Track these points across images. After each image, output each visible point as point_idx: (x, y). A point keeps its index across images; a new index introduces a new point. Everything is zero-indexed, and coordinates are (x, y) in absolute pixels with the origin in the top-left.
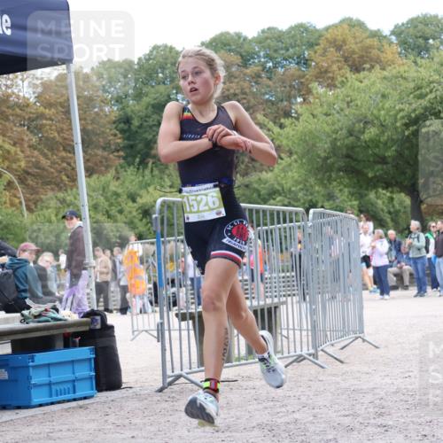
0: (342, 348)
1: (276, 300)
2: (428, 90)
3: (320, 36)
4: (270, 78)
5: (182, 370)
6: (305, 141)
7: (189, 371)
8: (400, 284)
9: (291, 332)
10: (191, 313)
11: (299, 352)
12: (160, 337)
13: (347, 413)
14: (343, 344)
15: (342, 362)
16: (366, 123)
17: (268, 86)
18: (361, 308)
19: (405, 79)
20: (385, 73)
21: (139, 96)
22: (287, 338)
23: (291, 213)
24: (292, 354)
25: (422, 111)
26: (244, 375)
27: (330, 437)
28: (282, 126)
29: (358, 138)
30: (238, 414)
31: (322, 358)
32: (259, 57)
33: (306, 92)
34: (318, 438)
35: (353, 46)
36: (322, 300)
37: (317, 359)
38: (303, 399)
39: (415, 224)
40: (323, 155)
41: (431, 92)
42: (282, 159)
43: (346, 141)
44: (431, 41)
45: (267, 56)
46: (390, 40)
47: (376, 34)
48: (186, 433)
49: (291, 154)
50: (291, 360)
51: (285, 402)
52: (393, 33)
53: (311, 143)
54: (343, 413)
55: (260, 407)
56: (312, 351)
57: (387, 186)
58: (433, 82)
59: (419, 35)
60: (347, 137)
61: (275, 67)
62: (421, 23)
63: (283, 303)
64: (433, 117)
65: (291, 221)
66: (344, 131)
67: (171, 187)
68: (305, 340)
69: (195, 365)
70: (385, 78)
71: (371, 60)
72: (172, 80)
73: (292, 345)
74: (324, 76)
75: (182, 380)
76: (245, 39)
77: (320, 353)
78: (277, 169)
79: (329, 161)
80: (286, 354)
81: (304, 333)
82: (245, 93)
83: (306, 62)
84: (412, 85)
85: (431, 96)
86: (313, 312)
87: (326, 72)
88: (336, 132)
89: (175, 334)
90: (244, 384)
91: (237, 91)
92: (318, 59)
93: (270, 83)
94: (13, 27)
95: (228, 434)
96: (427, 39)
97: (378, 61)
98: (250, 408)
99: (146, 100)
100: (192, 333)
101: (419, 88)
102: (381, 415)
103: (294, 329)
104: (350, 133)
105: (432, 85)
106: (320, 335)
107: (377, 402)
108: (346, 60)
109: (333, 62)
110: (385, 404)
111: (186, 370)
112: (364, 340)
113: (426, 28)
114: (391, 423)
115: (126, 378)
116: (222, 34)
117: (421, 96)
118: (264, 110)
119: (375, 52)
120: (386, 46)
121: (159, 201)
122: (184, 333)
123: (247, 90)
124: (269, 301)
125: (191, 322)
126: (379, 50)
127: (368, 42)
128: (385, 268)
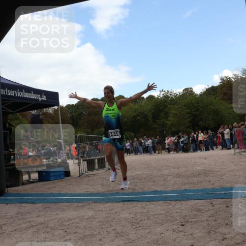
5: (83, 172)
7: (85, 172)
8: (132, 153)
10: (85, 160)
12: (79, 165)
20: (129, 107)
21: (75, 112)
25: (136, 115)
39: (135, 139)
57: (129, 131)
89: (82, 164)
94: (46, 98)
98: (98, 180)
99: (77, 113)
100: (86, 164)
105: (138, 110)
115: (71, 174)
117: (136, 112)
121: (78, 135)
125: (86, 162)
128: (129, 149)
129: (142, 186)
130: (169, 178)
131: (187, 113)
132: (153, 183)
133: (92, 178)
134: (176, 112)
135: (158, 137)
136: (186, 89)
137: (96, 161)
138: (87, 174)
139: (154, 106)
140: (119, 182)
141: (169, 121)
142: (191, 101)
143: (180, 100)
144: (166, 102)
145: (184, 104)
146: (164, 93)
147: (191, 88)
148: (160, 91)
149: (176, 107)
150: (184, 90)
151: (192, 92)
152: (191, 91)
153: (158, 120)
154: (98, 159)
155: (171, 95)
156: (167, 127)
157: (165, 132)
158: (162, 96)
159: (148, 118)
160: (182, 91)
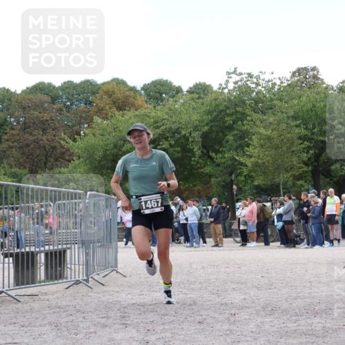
0: (104, 277)
1: (65, 246)
2: (161, 124)
3: (99, 88)
4: (68, 112)
5: (3, 288)
6: (88, 150)
7: (7, 288)
9: (73, 266)
10: (11, 253)
11: (77, 279)
13: (103, 316)
14: (104, 274)
15: (103, 285)
16: (125, 141)
17: (67, 117)
18: (117, 252)
19: (148, 116)
20: (137, 113)
22: (71, 269)
23: (76, 194)
24: (73, 279)
25: (158, 136)
26: (42, 291)
27: (92, 330)
28: (75, 140)
29: (120, 150)
30: (37, 316)
31: (91, 282)
32: (62, 98)
33: (90, 122)
34: (85, 331)
35: (119, 95)
36: (93, 247)
37: (88, 283)
38: (78, 307)
40: (98, 159)
41: (163, 125)
42: (74, 161)
43: (113, 152)
44: (164, 95)
45: (67, 98)
46: (140, 93)
47: (133, 89)
48: (3, 327)
49: (79, 158)
50: (72, 283)
51: (67, 309)
52: (143, 89)
53: (91, 152)
54: (101, 316)
55: (51, 311)
56: (85, 278)
58: (165, 119)
59: (157, 91)
60: (113, 149)
61: (71, 105)
62: (158, 84)
63: (69, 248)
64: (164, 140)
65: (80, 198)
66: (112, 145)
67: (4, 175)
68: (81, 271)
69: (12, 285)
70: (137, 116)
71: (129, 104)
72: (8, 110)
73: (73, 274)
74: (100, 112)
75: (3, 294)
76: (54, 87)
77: (90, 279)
78: (71, 166)
79: (102, 163)
80: (69, 280)
81: (81, 267)
82: (53, 120)
83: (91, 103)
84: (152, 120)
85: (163, 128)
86: (87, 254)
87: (102, 110)
88: (107, 145)
90: (42, 297)
91: (48, 119)
92: (98, 102)
93: (68, 115)
95: (29, 328)
96: (161, 94)
97: (133, 105)
100: (11, 265)
101: (156, 122)
102: (124, 317)
103: (75, 264)
104: (115, 146)
105: (164, 121)
106: (91, 268)
107: (122, 309)
108: (114, 103)
109: (107, 104)
110: (127, 311)
111: (6, 288)
112: (117, 272)
113: (161, 88)
114: (129, 322)
116: (40, 83)
117: (158, 127)
118: (64, 130)
119: (132, 100)
120: (138, 96)
122: (6, 265)
123: (54, 118)
124: (60, 247)
125: (11, 259)
126: (134, 98)
127: (127, 93)
129: (169, 335)
130: (243, 316)
131: (300, 138)
132: (198, 327)
133: (26, 307)
134: (269, 132)
135: (214, 200)
136: (300, 71)
137: (42, 258)
138: (13, 293)
139: (209, 113)
140: (103, 321)
141: (251, 157)
142: (314, 106)
143: (281, 100)
144: (244, 102)
145: (291, 113)
146: (238, 78)
147: (314, 69)
148: (229, 73)
149: (271, 119)
150: (294, 74)
151: (318, 79)
152: (315, 77)
153: (217, 152)
154: (46, 254)
155: (258, 84)
156: (240, 174)
157: (235, 187)
158: (231, 86)
159: (190, 146)
160: (289, 76)
